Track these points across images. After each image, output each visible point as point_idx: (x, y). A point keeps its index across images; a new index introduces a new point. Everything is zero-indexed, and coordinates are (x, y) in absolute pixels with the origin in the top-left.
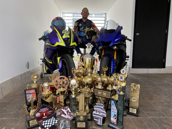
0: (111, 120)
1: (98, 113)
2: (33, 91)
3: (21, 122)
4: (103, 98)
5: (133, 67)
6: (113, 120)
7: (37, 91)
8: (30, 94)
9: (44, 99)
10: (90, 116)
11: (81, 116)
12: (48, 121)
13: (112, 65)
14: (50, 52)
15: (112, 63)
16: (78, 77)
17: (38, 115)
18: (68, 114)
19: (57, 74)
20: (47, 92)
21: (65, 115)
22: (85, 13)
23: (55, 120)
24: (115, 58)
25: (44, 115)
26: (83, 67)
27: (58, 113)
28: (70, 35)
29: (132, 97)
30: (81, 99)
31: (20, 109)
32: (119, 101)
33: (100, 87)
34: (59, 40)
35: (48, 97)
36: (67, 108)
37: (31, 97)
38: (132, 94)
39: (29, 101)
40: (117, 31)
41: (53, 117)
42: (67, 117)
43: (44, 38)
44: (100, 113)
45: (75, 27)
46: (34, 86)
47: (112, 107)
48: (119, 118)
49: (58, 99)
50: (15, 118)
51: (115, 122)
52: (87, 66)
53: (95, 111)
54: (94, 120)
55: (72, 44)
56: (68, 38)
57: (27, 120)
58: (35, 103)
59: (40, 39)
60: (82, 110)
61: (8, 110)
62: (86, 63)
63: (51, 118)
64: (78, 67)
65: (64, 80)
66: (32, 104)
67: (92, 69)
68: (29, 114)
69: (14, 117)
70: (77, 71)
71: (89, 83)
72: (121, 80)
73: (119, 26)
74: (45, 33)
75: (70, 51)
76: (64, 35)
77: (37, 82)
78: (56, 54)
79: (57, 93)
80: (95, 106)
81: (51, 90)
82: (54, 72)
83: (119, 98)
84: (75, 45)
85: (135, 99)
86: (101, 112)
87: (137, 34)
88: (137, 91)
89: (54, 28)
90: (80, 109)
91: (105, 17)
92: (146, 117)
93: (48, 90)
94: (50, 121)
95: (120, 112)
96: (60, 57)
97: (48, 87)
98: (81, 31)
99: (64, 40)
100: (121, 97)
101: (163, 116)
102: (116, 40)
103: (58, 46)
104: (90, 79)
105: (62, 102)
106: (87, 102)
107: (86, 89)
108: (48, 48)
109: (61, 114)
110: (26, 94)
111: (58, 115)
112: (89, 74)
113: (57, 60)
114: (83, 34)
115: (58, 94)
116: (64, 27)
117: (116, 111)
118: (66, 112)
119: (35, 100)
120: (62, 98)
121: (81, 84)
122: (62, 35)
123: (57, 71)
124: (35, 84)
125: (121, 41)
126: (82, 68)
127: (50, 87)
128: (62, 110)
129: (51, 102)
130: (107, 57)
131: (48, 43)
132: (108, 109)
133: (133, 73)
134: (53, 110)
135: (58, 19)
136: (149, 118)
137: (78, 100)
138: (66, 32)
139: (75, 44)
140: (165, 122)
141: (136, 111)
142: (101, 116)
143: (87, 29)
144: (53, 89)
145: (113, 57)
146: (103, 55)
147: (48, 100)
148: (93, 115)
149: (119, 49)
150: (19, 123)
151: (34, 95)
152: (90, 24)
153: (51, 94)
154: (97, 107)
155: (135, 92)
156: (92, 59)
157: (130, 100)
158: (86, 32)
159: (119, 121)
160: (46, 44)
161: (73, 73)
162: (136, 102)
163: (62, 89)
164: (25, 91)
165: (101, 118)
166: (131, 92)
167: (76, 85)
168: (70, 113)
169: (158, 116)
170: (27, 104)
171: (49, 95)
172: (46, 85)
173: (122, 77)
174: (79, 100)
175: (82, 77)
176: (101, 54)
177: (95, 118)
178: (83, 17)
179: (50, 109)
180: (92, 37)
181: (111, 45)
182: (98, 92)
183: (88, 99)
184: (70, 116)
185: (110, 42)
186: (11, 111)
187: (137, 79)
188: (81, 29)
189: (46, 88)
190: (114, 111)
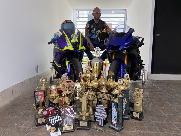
0: (112, 121)
1: (99, 114)
2: (41, 93)
4: (106, 101)
6: (114, 121)
7: (46, 93)
8: (38, 95)
9: (52, 101)
10: (93, 118)
11: (84, 116)
12: (53, 117)
14: (59, 56)
16: (85, 81)
17: (45, 113)
19: (65, 78)
20: (54, 94)
21: (69, 114)
25: (51, 114)
27: (63, 112)
28: (79, 39)
30: (84, 101)
31: (30, 110)
32: (119, 104)
33: (104, 91)
34: (68, 44)
35: (55, 99)
36: (71, 108)
37: (40, 99)
39: (38, 101)
44: (101, 114)
45: (86, 29)
47: (112, 109)
49: (63, 100)
51: (115, 123)
52: (95, 71)
53: (96, 112)
55: (80, 48)
56: (76, 43)
58: (43, 104)
59: (50, 43)
60: (85, 110)
62: (94, 67)
65: (70, 84)
66: (41, 104)
68: (38, 113)
69: (24, 116)
70: (84, 75)
73: (131, 29)
74: (55, 35)
75: (79, 55)
76: (73, 39)
77: (45, 84)
78: (65, 58)
79: (63, 95)
80: (97, 107)
81: (58, 93)
82: (62, 76)
83: (119, 100)
84: (83, 49)
86: (102, 113)
87: (157, 35)
90: (83, 109)
93: (55, 92)
94: (55, 118)
95: (119, 114)
96: (69, 61)
97: (55, 89)
98: (93, 33)
99: (73, 44)
100: (121, 100)
101: (167, 121)
103: (67, 50)
104: (96, 83)
105: (68, 104)
106: (91, 105)
107: (91, 93)
108: (57, 52)
109: (65, 113)
110: (35, 96)
111: (63, 114)
112: (96, 79)
113: (65, 64)
114: (95, 37)
116: (73, 30)
117: (116, 113)
119: (43, 102)
120: (67, 100)
121: (87, 88)
122: (70, 39)
123: (65, 75)
124: (43, 87)
125: (131, 45)
126: (89, 73)
127: (58, 90)
128: (66, 109)
129: (58, 104)
131: (57, 47)
132: (108, 111)
133: (152, 79)
134: (58, 110)
135: (68, 22)
137: (81, 102)
138: (75, 36)
140: (167, 126)
141: (139, 115)
142: (102, 117)
143: (99, 31)
144: (60, 92)
147: (55, 102)
149: (129, 53)
153: (58, 96)
154: (99, 109)
155: (138, 97)
156: (100, 64)
158: (98, 34)
159: (119, 122)
160: (56, 48)
161: (80, 77)
163: (68, 92)
164: (35, 92)
165: (102, 119)
167: (80, 88)
168: (73, 112)
171: (56, 97)
172: (53, 87)
173: (121, 81)
177: (97, 119)
179: (56, 109)
180: (104, 40)
181: (120, 49)
183: (91, 101)
184: (73, 115)
185: (119, 46)
186: (22, 111)
188: (93, 31)
189: (53, 90)
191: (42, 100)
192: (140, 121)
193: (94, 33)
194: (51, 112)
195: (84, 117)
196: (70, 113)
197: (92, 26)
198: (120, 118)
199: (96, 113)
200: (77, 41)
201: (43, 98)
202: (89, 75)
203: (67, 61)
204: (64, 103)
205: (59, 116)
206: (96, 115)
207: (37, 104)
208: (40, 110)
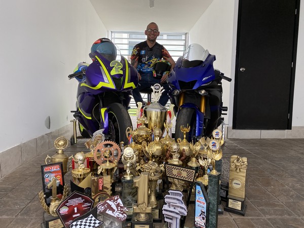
0: (195, 221)
1: (172, 209)
2: (56, 168)
3: (33, 224)
4: (181, 181)
5: (234, 127)
6: (200, 221)
7: (64, 168)
8: (50, 172)
9: (76, 183)
10: (158, 214)
11: (142, 213)
12: (81, 222)
13: (197, 122)
14: (88, 99)
15: (197, 118)
16: (137, 143)
17: (64, 210)
18: (118, 210)
19: (99, 138)
20: (81, 169)
21: (113, 211)
22: (153, 31)
23: (95, 220)
24: (203, 110)
25: (76, 211)
26: (147, 125)
27: (101, 208)
28: (124, 69)
29: (233, 180)
30: (142, 182)
31: (32, 200)
32: (210, 187)
33: (175, 161)
34: (105, 78)
35: (84, 178)
36: (117, 199)
37: (53, 179)
38: (233, 175)
39: (49, 185)
40: (205, 63)
41: (91, 215)
42: (116, 214)
43: (78, 75)
44: (176, 208)
45: (133, 55)
46: (59, 159)
47: (197, 197)
48: (210, 217)
49: (100, 182)
50: (22, 217)
51: (203, 224)
52: (152, 125)
53: (166, 204)
54: (165, 222)
55: (127, 85)
56: (120, 75)
57: (44, 219)
58: (60, 189)
59: (71, 76)
60: (144, 202)
61: (10, 203)
62: (150, 118)
63: (87, 216)
64: (138, 125)
65: (112, 149)
66: (54, 191)
67: (163, 129)
68: (48, 209)
69: (21, 215)
70: (136, 133)
71: (157, 154)
72: (214, 149)
73: (210, 55)
74: (80, 66)
75: (123, 98)
76: (114, 69)
77: (63, 151)
78: (99, 102)
79: (99, 172)
80: (167, 196)
81: (88, 167)
82: (94, 134)
83: (210, 181)
84: (132, 87)
85: (238, 184)
86: (178, 206)
87: (241, 70)
88: (241, 170)
89: (96, 56)
90: (140, 200)
91: (185, 40)
92: (258, 216)
93: (83, 166)
94: (86, 222)
95: (211, 206)
96: (106, 109)
97: (83, 161)
98: (144, 63)
99: (113, 78)
100: (214, 180)
101: (289, 215)
102: (204, 79)
103: (103, 88)
104: (159, 147)
105: (107, 189)
106: (153, 189)
107: (152, 166)
108: (84, 93)
109: (106, 211)
110: (43, 173)
111: (100, 212)
112: (157, 139)
113: (100, 113)
114: (147, 69)
115: (101, 173)
116: (113, 56)
117: (205, 206)
118: (114, 207)
119: (60, 185)
120: (107, 181)
121: (143, 157)
122: (109, 70)
123: (99, 133)
124: (60, 156)
125: (213, 81)
126: (144, 128)
127: (88, 161)
128: (108, 201)
129: (89, 189)
130: (189, 109)
131: (85, 83)
132: (190, 202)
133: (234, 137)
134: (91, 202)
135: (104, 41)
136: (264, 217)
137: (137, 185)
138: (117, 64)
139: (132, 85)
140: (294, 225)
141: (240, 206)
142: (177, 213)
143: (154, 60)
144: (92, 165)
145: (200, 109)
146: (181, 104)
147: (83, 185)
148: (164, 212)
149: (210, 94)
150: (29, 225)
151: (57, 175)
152: (160, 51)
153: (88, 173)
154: (171, 198)
155: (238, 171)
156: (161, 113)
157: (230, 185)
158: (152, 65)
159: (210, 222)
160: (82, 85)
161: (127, 136)
162: (240, 189)
163: (108, 165)
164: (42, 167)
165: (177, 218)
166: (232, 171)
167: (133, 158)
168: (121, 207)
169: (281, 215)
170: (44, 191)
171: (84, 174)
172: (79, 156)
173: (215, 143)
174: (139, 185)
175: (144, 143)
176: (179, 103)
177: (167, 218)
178: (148, 39)
179: (86, 201)
180: (162, 74)
181: (195, 88)
182: (173, 170)
183: (154, 183)
184: (122, 214)
185: (193, 83)
186: (16, 204)
187: (241, 149)
188: (144, 59)
189: (80, 162)
190: (202, 205)
191: (57, 181)
192: (243, 217)
193: (147, 63)
194: (76, 209)
195: (142, 215)
196: (116, 210)
197: (143, 52)
198: (212, 215)
199: (165, 207)
200: (121, 72)
201: (59, 177)
202: (143, 133)
203: (104, 107)
204: (101, 188)
205: (93, 218)
206: (165, 210)
207: (47, 191)
208: (54, 205)
